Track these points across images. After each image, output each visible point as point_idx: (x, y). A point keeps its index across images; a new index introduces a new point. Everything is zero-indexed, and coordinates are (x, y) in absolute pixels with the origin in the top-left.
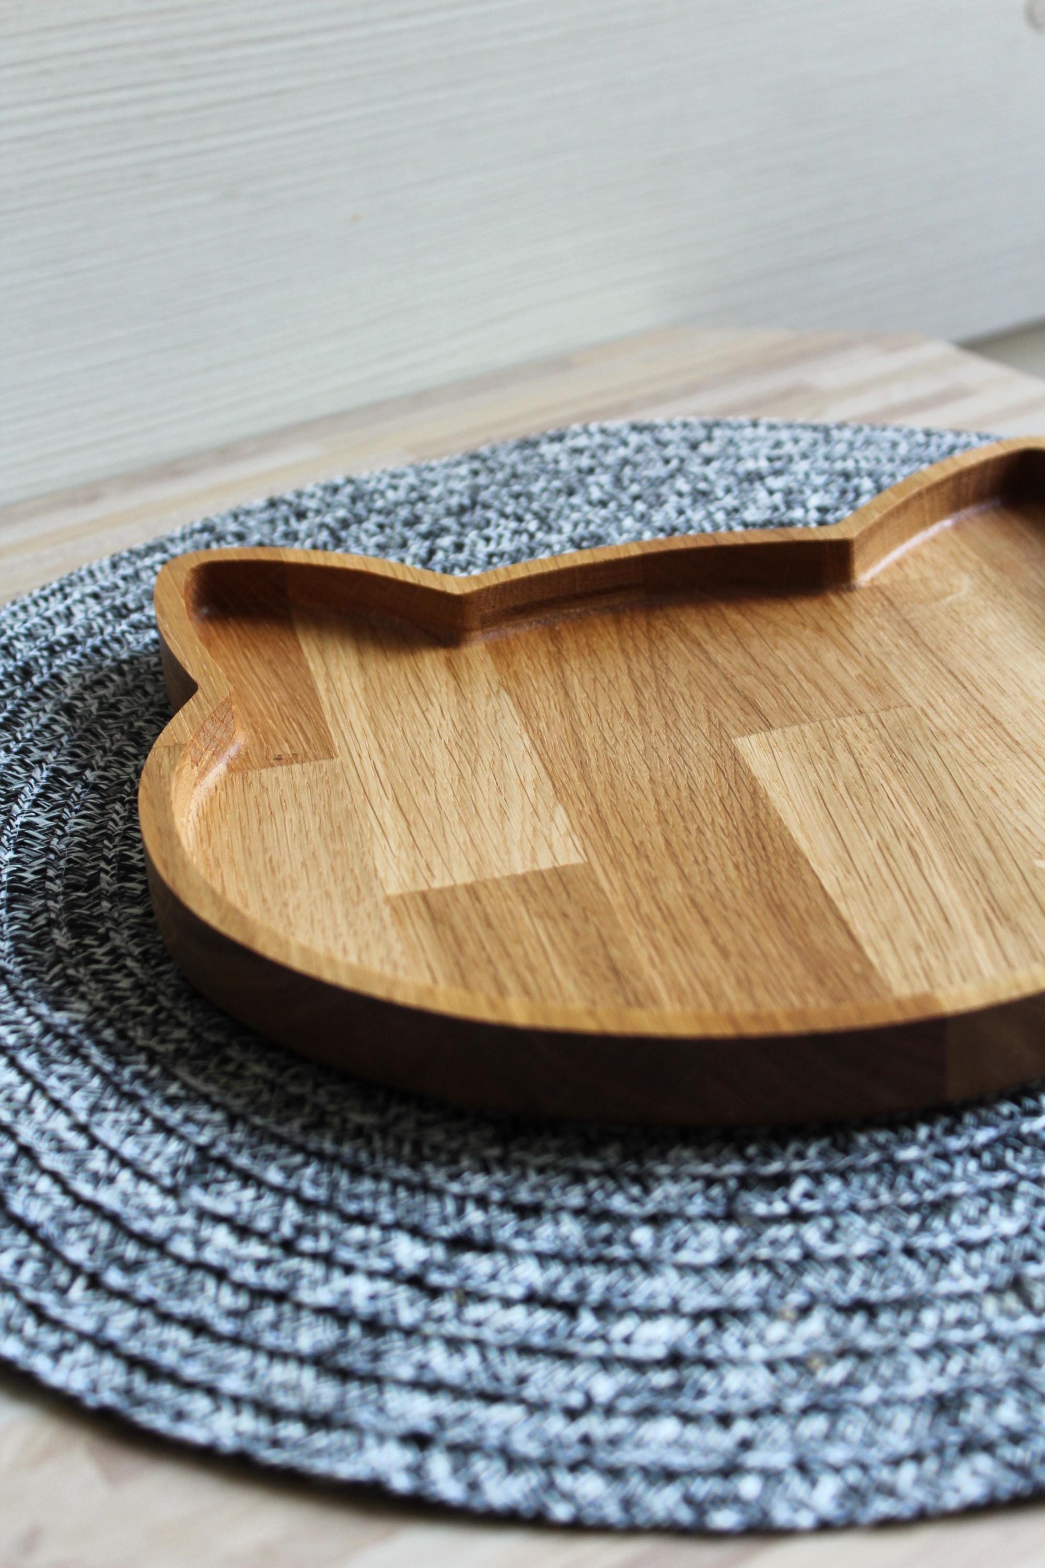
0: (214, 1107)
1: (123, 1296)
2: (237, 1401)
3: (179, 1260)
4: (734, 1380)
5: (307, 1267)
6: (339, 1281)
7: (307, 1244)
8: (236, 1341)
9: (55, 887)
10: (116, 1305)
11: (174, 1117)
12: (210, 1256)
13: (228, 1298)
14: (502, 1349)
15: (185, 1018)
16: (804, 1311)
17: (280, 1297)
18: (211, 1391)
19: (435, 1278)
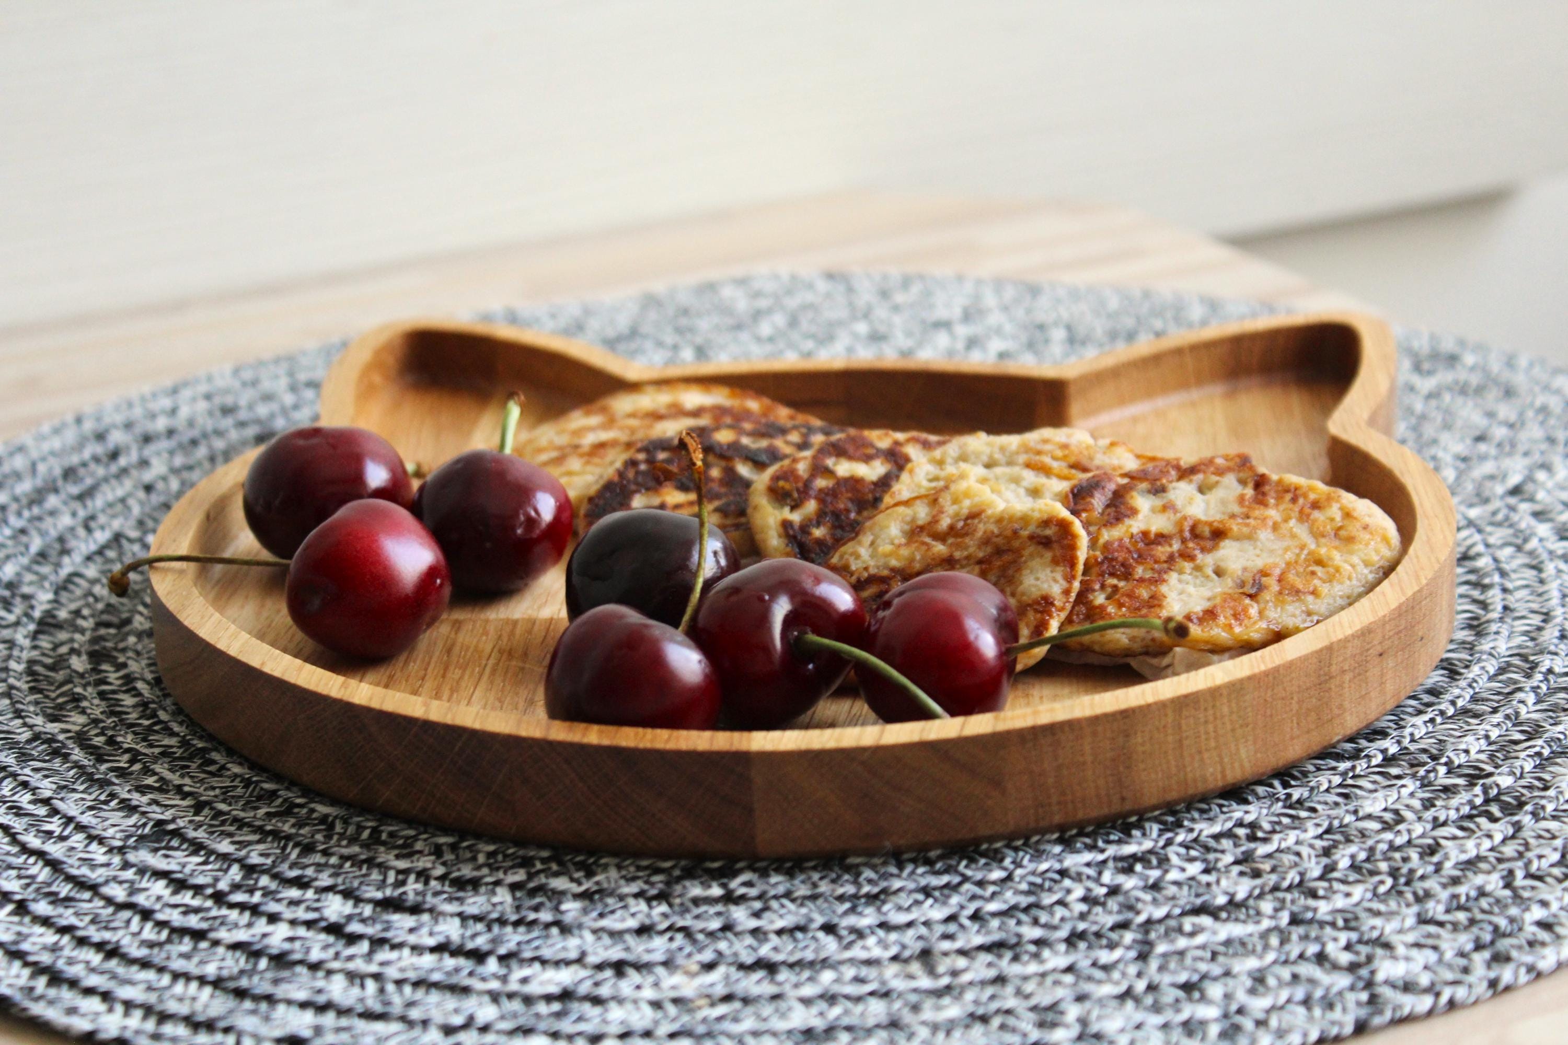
0: (185, 796)
1: (46, 922)
2: (129, 1005)
3: (109, 901)
4: (616, 1014)
5: (234, 914)
6: (261, 925)
7: (239, 897)
8: (145, 964)
9: (88, 624)
10: (38, 929)
11: (141, 800)
12: (140, 899)
13: (149, 932)
14: (399, 983)
15: (179, 730)
16: (709, 967)
17: (198, 935)
18: (106, 996)
19: (355, 927)
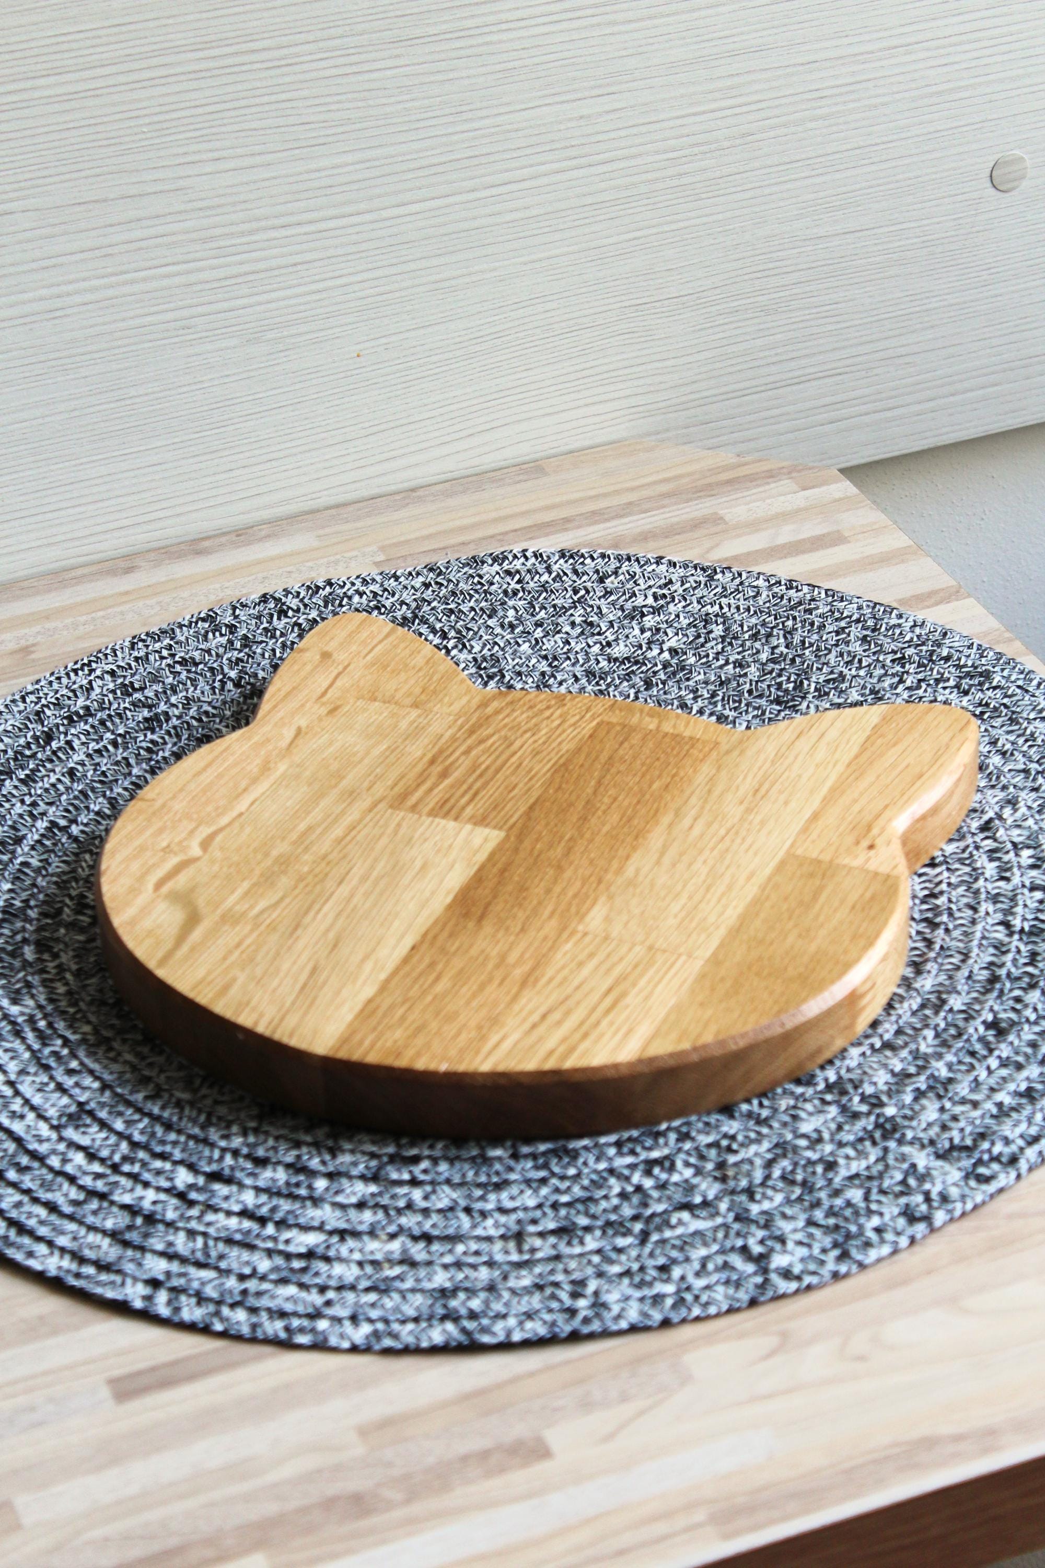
0: (97, 1078)
1: (14, 1185)
2: (63, 1250)
3: (51, 1169)
4: (338, 1269)
5: (123, 1181)
6: (139, 1191)
7: (126, 1168)
8: (71, 1218)
9: (32, 914)
10: (10, 1191)
11: (69, 1082)
12: (69, 1168)
13: (74, 1193)
14: (217, 1239)
15: (93, 1018)
16: (393, 1236)
17: (102, 1196)
18: (50, 1244)
19: (193, 1195)
